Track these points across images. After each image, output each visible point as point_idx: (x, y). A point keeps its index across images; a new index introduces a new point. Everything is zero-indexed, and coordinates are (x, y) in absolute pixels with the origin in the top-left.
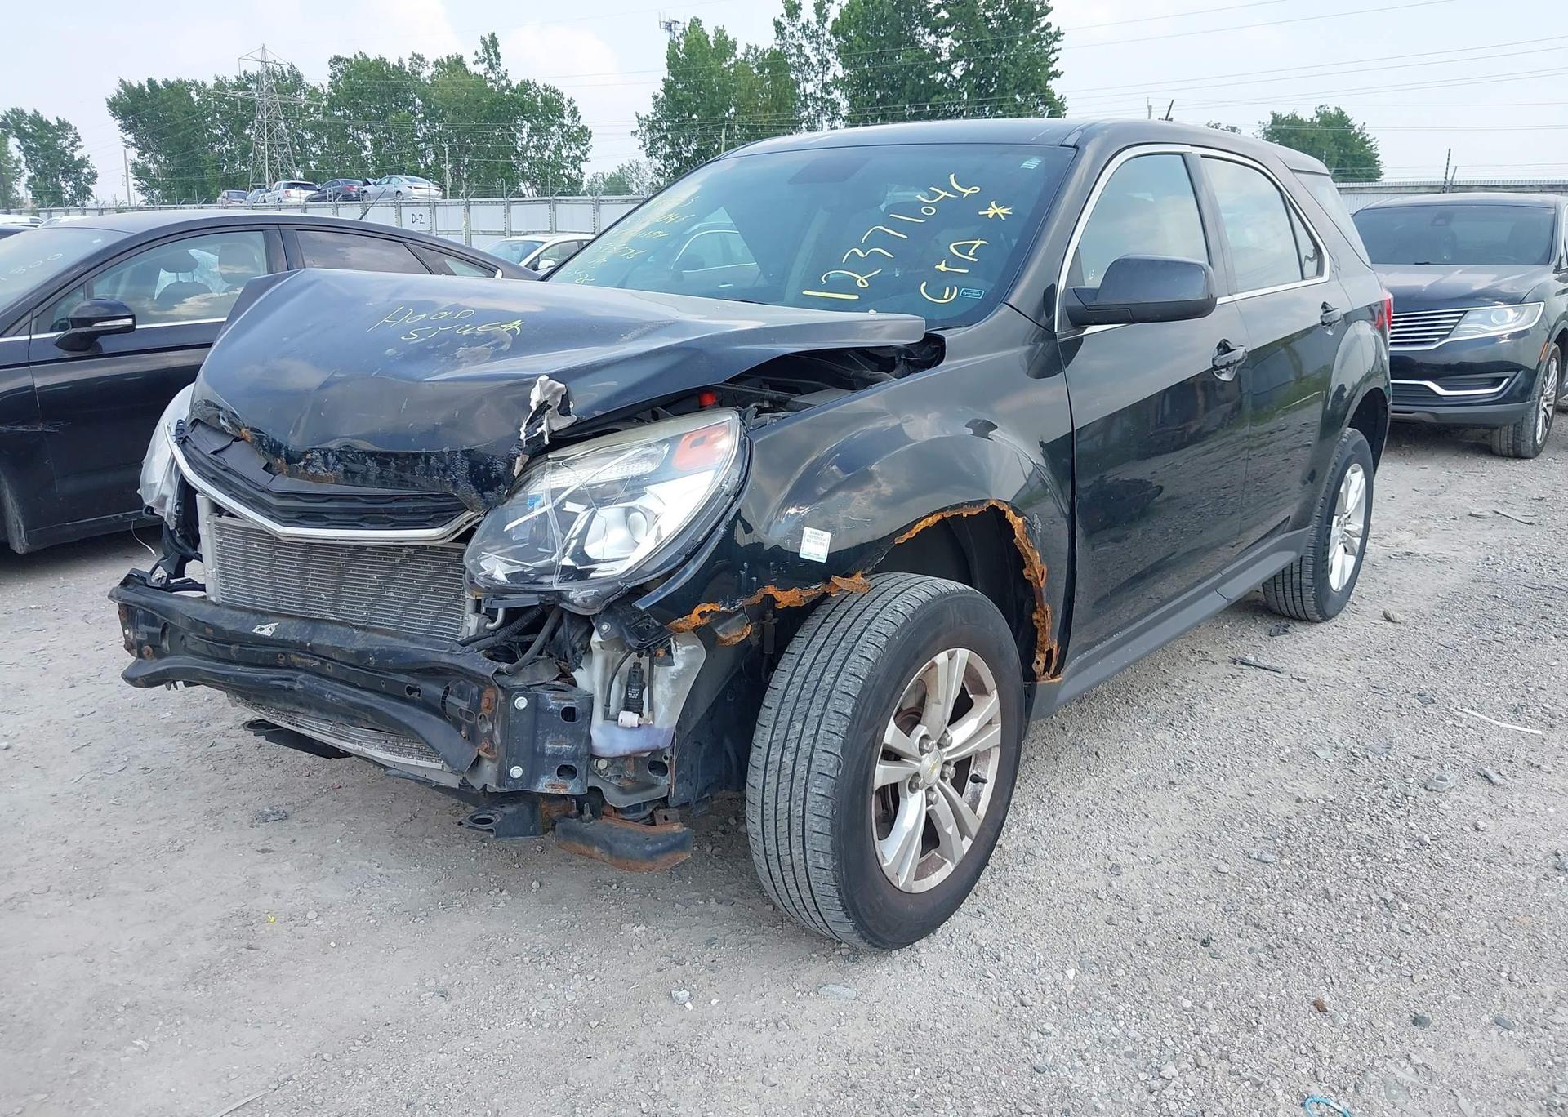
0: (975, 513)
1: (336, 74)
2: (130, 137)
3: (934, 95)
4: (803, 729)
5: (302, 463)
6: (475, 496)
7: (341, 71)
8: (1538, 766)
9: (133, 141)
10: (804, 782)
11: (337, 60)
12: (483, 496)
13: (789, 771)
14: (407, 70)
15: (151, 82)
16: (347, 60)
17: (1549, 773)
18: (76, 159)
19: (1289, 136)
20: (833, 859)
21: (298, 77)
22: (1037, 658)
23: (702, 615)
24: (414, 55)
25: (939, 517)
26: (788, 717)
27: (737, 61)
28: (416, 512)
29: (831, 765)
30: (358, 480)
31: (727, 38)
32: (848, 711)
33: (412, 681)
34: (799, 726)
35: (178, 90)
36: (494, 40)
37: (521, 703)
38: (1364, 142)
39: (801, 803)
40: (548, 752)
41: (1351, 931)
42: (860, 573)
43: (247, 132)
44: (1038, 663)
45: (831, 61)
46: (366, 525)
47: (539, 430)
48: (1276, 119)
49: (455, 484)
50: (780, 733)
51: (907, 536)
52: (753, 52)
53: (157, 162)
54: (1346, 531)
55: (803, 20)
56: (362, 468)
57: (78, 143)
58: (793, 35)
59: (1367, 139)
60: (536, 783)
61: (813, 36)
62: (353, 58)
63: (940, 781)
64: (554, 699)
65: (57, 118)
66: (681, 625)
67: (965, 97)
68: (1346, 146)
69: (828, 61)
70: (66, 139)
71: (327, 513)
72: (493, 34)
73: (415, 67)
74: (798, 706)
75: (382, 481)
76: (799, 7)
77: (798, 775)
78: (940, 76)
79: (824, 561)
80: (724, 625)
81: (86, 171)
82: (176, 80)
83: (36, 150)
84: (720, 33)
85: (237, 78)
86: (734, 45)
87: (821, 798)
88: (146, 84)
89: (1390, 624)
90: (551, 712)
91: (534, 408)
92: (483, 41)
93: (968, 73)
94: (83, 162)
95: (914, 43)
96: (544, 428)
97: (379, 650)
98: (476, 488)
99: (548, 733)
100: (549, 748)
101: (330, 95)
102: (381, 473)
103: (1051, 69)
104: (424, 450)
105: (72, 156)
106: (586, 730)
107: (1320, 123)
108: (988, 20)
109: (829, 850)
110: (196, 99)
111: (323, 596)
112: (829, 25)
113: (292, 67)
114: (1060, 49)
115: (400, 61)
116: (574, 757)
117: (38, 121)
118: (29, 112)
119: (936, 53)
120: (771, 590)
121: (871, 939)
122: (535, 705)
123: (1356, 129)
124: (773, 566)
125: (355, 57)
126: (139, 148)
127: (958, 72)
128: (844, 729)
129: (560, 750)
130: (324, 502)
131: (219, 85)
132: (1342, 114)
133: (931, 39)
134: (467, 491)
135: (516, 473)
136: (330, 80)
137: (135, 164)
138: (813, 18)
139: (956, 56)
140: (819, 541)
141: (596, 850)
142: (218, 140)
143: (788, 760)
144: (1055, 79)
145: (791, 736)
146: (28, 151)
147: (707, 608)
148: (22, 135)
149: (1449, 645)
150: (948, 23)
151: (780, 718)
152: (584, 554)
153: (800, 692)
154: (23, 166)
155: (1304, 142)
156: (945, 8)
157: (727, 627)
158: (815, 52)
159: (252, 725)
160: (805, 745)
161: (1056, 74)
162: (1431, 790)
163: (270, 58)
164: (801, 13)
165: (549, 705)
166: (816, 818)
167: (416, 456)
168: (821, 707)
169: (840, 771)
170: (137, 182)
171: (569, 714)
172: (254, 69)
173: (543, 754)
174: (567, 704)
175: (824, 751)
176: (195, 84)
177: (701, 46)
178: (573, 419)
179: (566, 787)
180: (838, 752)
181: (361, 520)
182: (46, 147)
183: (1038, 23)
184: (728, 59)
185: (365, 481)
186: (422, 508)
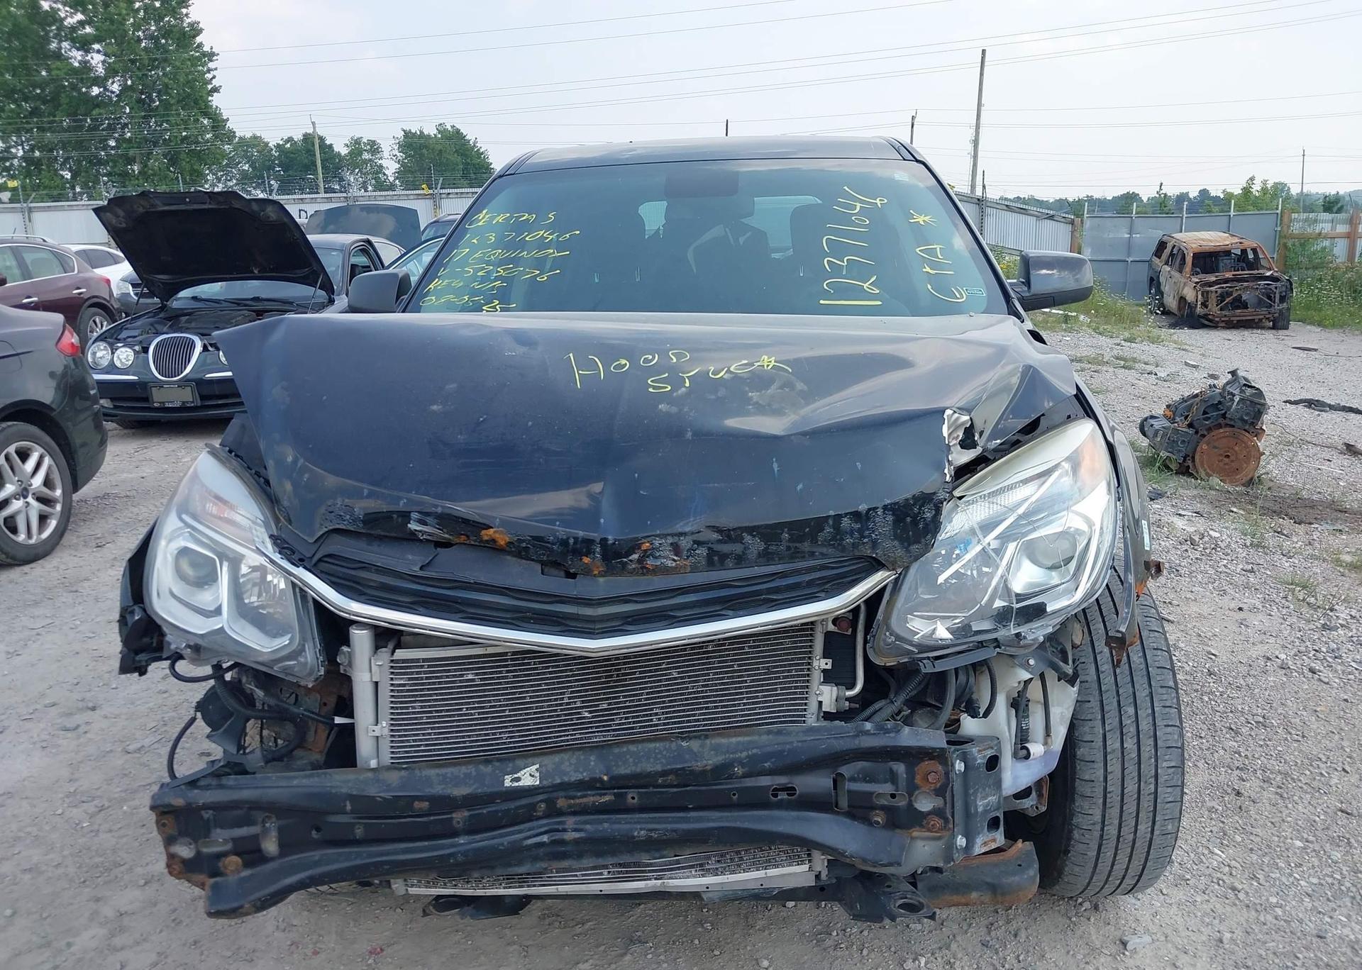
3: (94, 108)
4: (1136, 713)
5: (635, 556)
6: (900, 552)
10: (1153, 760)
13: (1134, 755)
19: (420, 149)
26: (1115, 704)
28: (810, 583)
30: (729, 563)
33: (782, 780)
34: (1131, 710)
37: (958, 766)
38: (479, 154)
39: (1153, 780)
40: (980, 809)
46: (730, 613)
48: (407, 134)
49: (875, 544)
50: (1112, 721)
56: (737, 548)
59: (481, 150)
60: (973, 847)
64: (980, 752)
67: (128, 110)
68: (466, 156)
71: (671, 610)
74: (1120, 692)
75: (766, 556)
77: (1144, 756)
78: (96, 91)
87: (1173, 770)
90: (978, 766)
93: (125, 89)
95: (60, 55)
97: (748, 757)
98: (902, 543)
99: (977, 790)
100: (981, 805)
102: (766, 549)
103: (209, 87)
104: (832, 513)
106: (1001, 775)
107: (442, 138)
108: (139, 40)
111: (587, 715)
114: (216, 69)
119: (86, 67)
122: (967, 764)
123: (471, 143)
127: (115, 87)
129: (988, 804)
132: (458, 131)
133: (79, 54)
134: (889, 547)
135: (942, 519)
139: (111, 72)
141: (974, 895)
143: (1130, 744)
144: (215, 94)
145: (1126, 721)
151: (1106, 708)
152: (1010, 591)
153: (1116, 679)
155: (433, 153)
156: (89, 24)
160: (1145, 725)
161: (216, 90)
165: (976, 760)
166: (1169, 790)
167: (820, 523)
168: (1146, 686)
171: (993, 762)
173: (976, 813)
174: (990, 754)
175: (1165, 726)
178: (978, 450)
179: (995, 840)
183: (193, 43)
185: (740, 560)
186: (819, 579)
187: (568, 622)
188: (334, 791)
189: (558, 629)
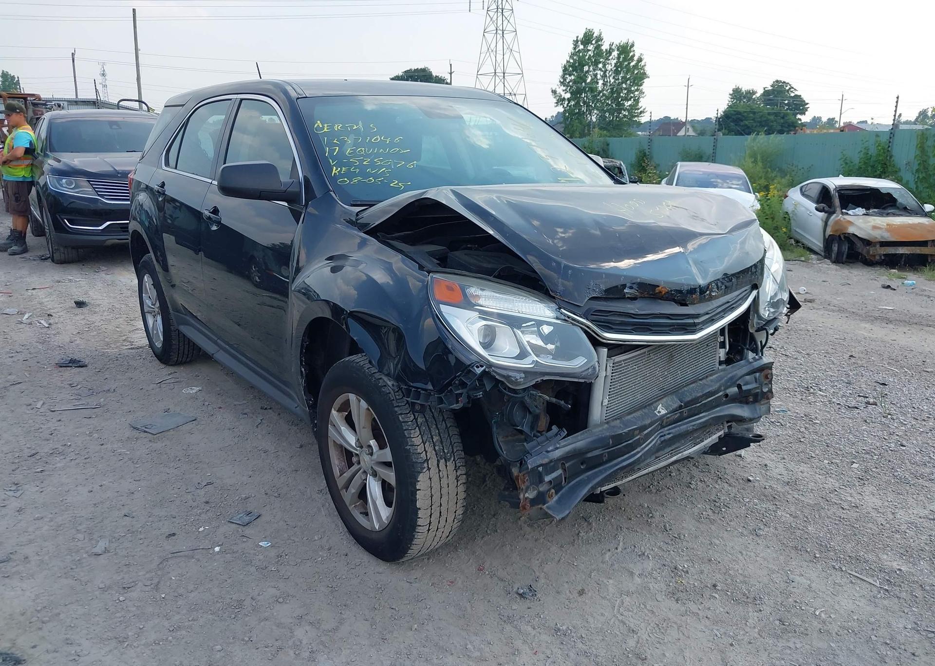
5: (708, 292)
30: (729, 291)
49: (758, 278)
102: (737, 283)
167: (748, 269)
185: (732, 290)
187: (688, 328)
188: (603, 436)
189: (683, 332)
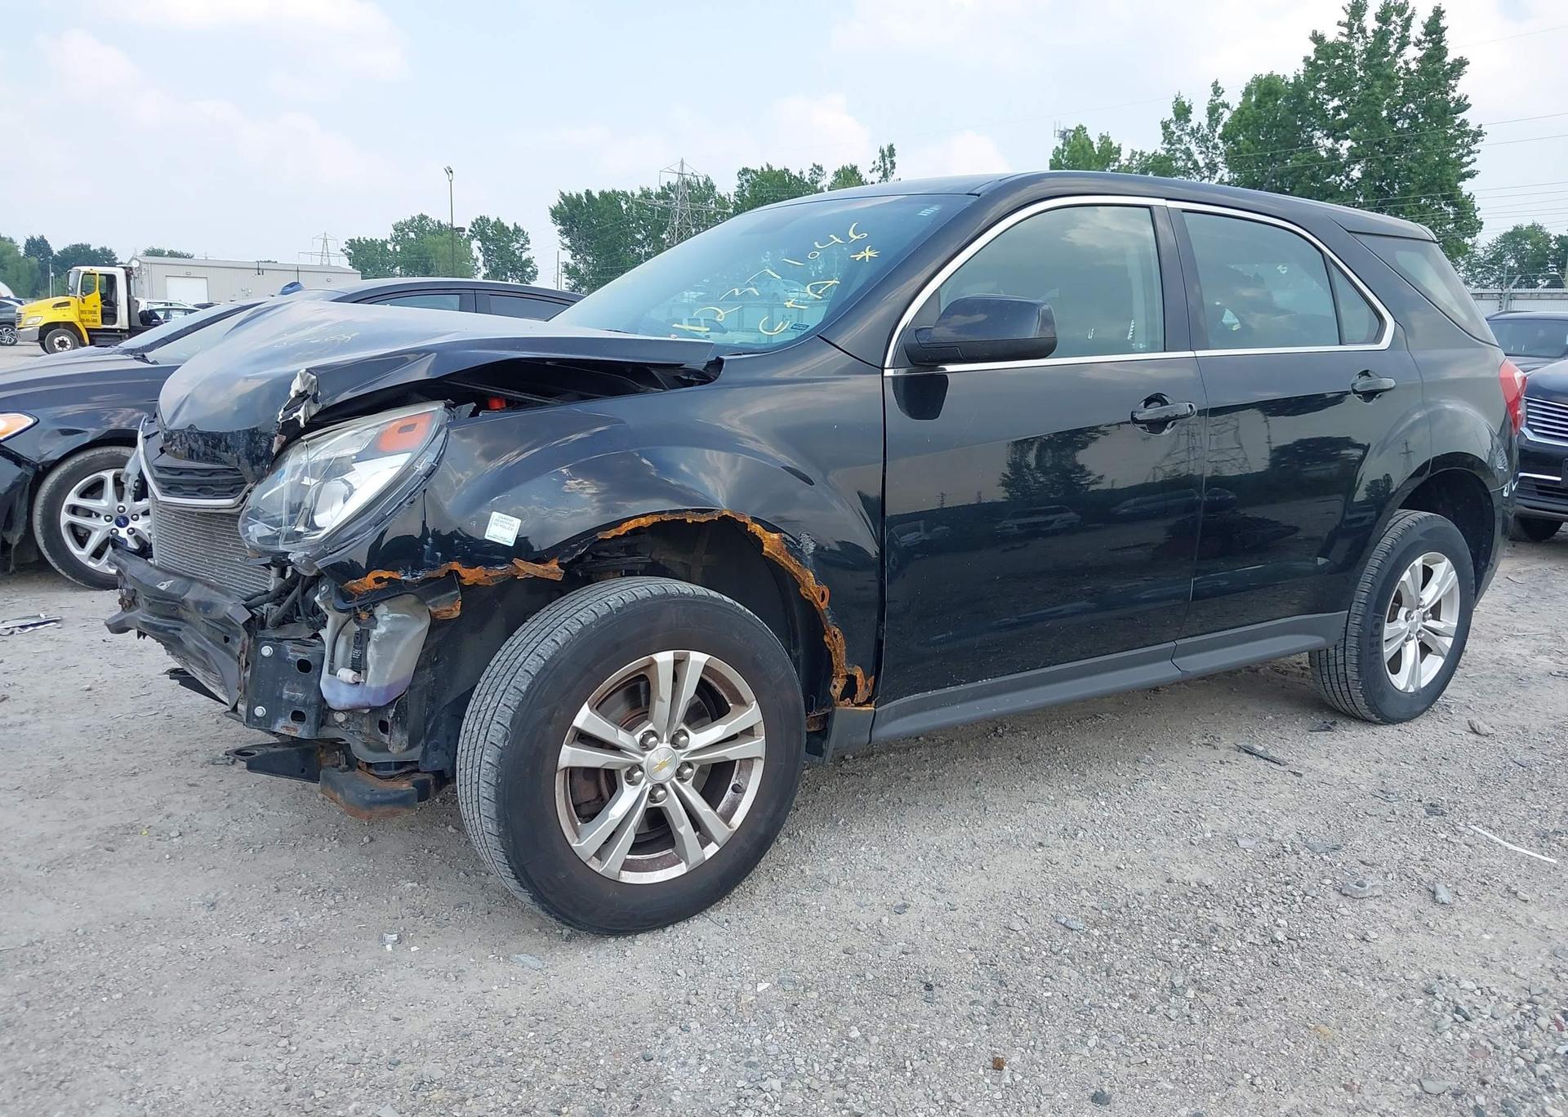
0: (703, 520)
1: (742, 185)
2: (567, 241)
6: (249, 469)
7: (747, 181)
8: (1516, 893)
9: (569, 244)
11: (745, 171)
12: (253, 470)
14: (806, 180)
15: (588, 193)
16: (753, 171)
17: (1526, 901)
18: (523, 259)
20: (498, 825)
21: (713, 188)
22: (834, 682)
23: (379, 580)
24: (814, 165)
25: (656, 519)
27: (1120, 166)
28: (224, 484)
29: (500, 736)
31: (1111, 144)
32: (524, 688)
35: (610, 199)
36: (891, 150)
37: (267, 651)
40: (285, 697)
41: (1106, 1005)
42: (556, 561)
43: (664, 236)
44: (835, 687)
45: (1220, 165)
47: (295, 415)
49: (239, 459)
51: (614, 532)
52: (1138, 157)
53: (586, 261)
54: (1425, 627)
55: (1194, 124)
56: (197, 446)
57: (527, 246)
58: (1180, 140)
60: (275, 723)
61: (1204, 140)
62: (759, 170)
63: (674, 779)
64: (293, 651)
65: (515, 224)
66: (355, 587)
69: (1215, 165)
70: (518, 242)
72: (891, 146)
73: (814, 176)
75: (205, 456)
76: (1188, 110)
78: (1336, 180)
79: (512, 545)
80: (436, 599)
81: (529, 270)
82: (611, 190)
83: (493, 251)
84: (1105, 139)
85: (662, 188)
86: (1118, 151)
87: (492, 767)
88: (583, 195)
89: (1473, 737)
90: (289, 662)
91: (293, 394)
92: (882, 151)
93: (1366, 174)
94: (529, 262)
95: (1309, 145)
96: (301, 413)
97: (205, 602)
98: (251, 464)
99: (285, 680)
100: (286, 694)
101: (737, 204)
103: (1464, 170)
105: (521, 257)
106: (316, 682)
108: (1392, 121)
109: (494, 816)
110: (625, 207)
112: (1220, 130)
113: (708, 179)
114: (1480, 151)
115: (801, 173)
116: (304, 704)
117: (500, 227)
118: (493, 220)
119: (1332, 155)
120: (456, 566)
121: (557, 915)
122: (278, 655)
124: (458, 544)
125: (762, 169)
126: (573, 251)
127: (1356, 174)
128: (517, 703)
129: (293, 697)
130: (209, 476)
131: (646, 194)
133: (1329, 143)
135: (274, 450)
136: (737, 189)
137: (567, 266)
138: (1205, 122)
139: (1355, 157)
140: (507, 526)
142: (640, 243)
144: (1470, 179)
146: (486, 252)
147: (386, 575)
148: (484, 238)
149: (1524, 763)
150: (1346, 124)
152: (313, 521)
154: (480, 264)
156: (1344, 109)
157: (436, 602)
158: (1203, 156)
159: (174, 673)
161: (1471, 175)
162: (1345, 895)
163: (687, 170)
164: (1191, 116)
165: (288, 655)
166: (488, 786)
169: (507, 742)
170: (568, 281)
171: (304, 666)
172: (674, 180)
173: (280, 698)
174: (302, 656)
175: (498, 722)
176: (625, 194)
177: (1085, 152)
178: (320, 406)
179: (296, 730)
180: (508, 725)
181: (199, 491)
182: (501, 248)
183: (1452, 120)
184: (1111, 163)
186: (226, 480)
